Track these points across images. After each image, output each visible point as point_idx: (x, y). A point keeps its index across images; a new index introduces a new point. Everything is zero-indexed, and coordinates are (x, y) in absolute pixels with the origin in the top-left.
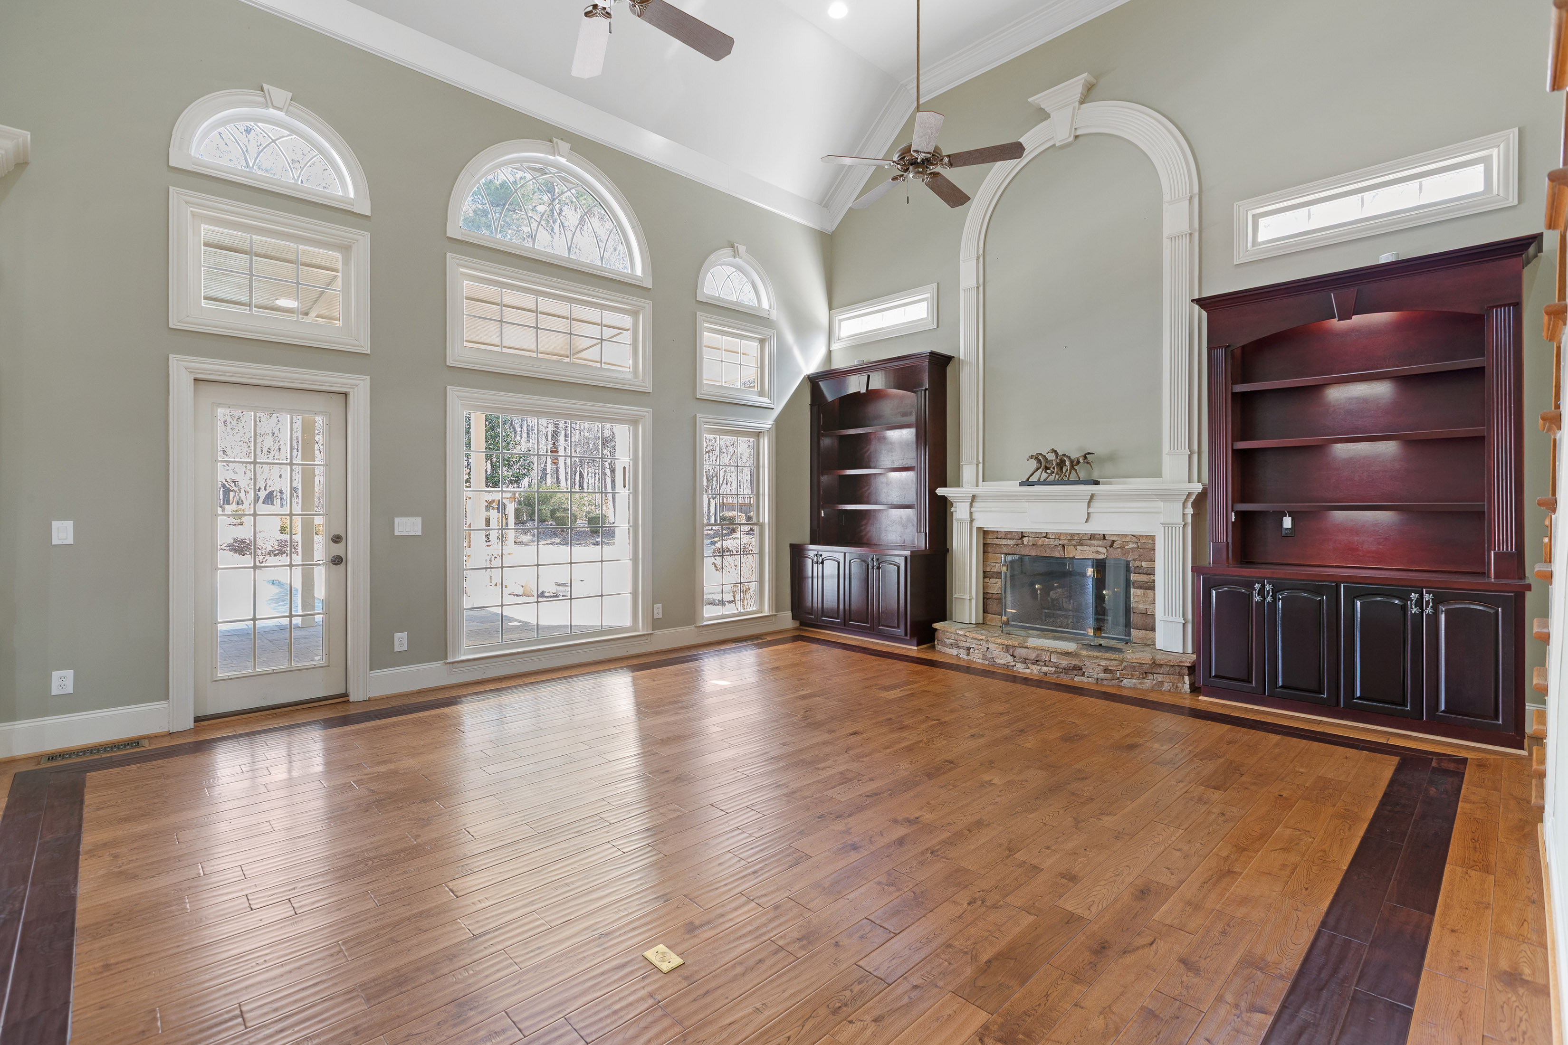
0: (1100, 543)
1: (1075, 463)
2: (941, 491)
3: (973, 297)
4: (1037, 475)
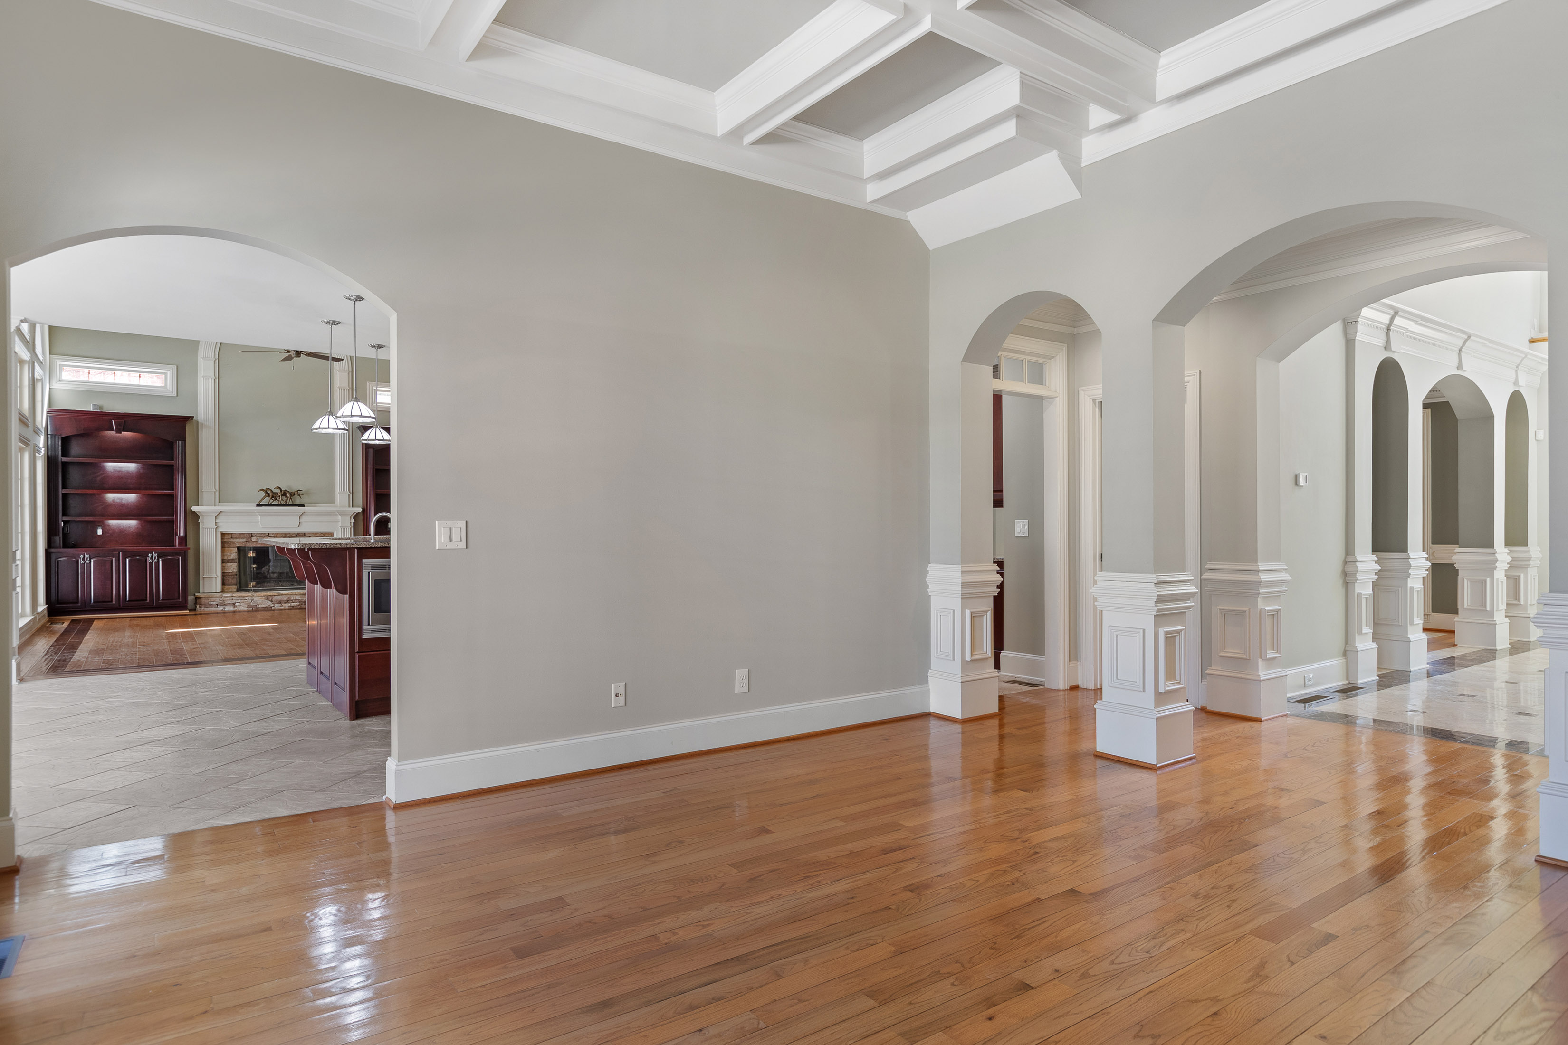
1: (293, 495)
2: (194, 508)
3: (211, 384)
4: (267, 500)
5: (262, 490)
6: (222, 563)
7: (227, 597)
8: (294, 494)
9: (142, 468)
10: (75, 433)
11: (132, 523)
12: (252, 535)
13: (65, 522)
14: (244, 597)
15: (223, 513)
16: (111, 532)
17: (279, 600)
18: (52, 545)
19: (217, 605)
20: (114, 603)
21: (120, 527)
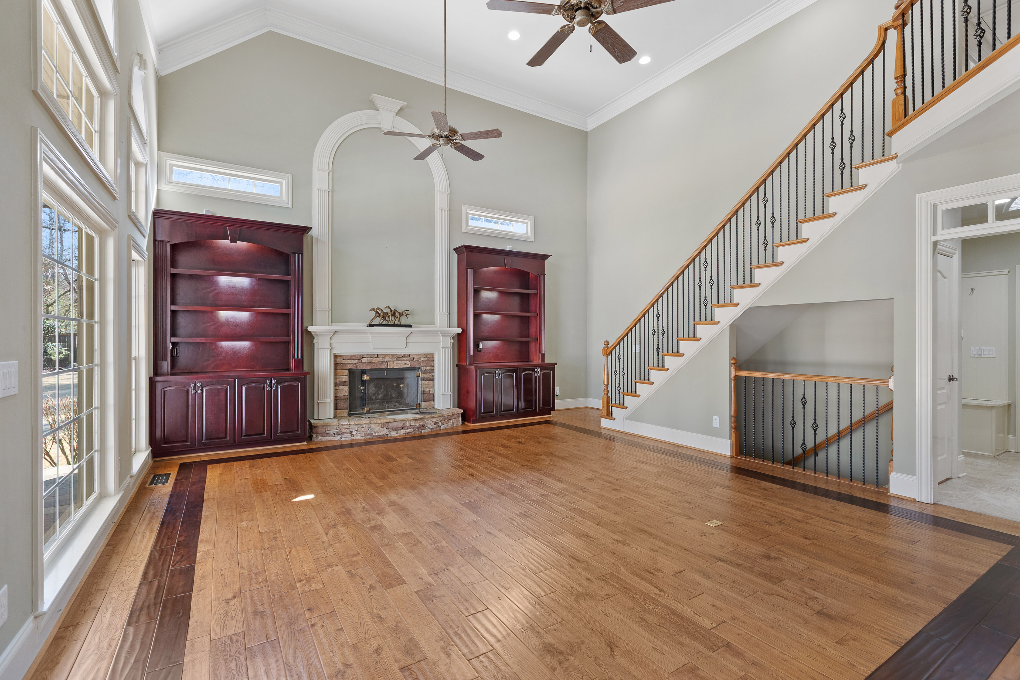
0: (408, 359)
1: (401, 315)
2: (310, 328)
3: (325, 197)
4: (378, 321)
5: (373, 309)
6: (335, 386)
7: (344, 425)
8: (403, 314)
9: (256, 284)
10: (186, 240)
11: (245, 345)
12: (362, 357)
13: (174, 344)
14: (360, 425)
15: (338, 334)
16: (223, 354)
17: (394, 427)
18: (159, 371)
19: (334, 434)
20: (228, 439)
21: (233, 348)
